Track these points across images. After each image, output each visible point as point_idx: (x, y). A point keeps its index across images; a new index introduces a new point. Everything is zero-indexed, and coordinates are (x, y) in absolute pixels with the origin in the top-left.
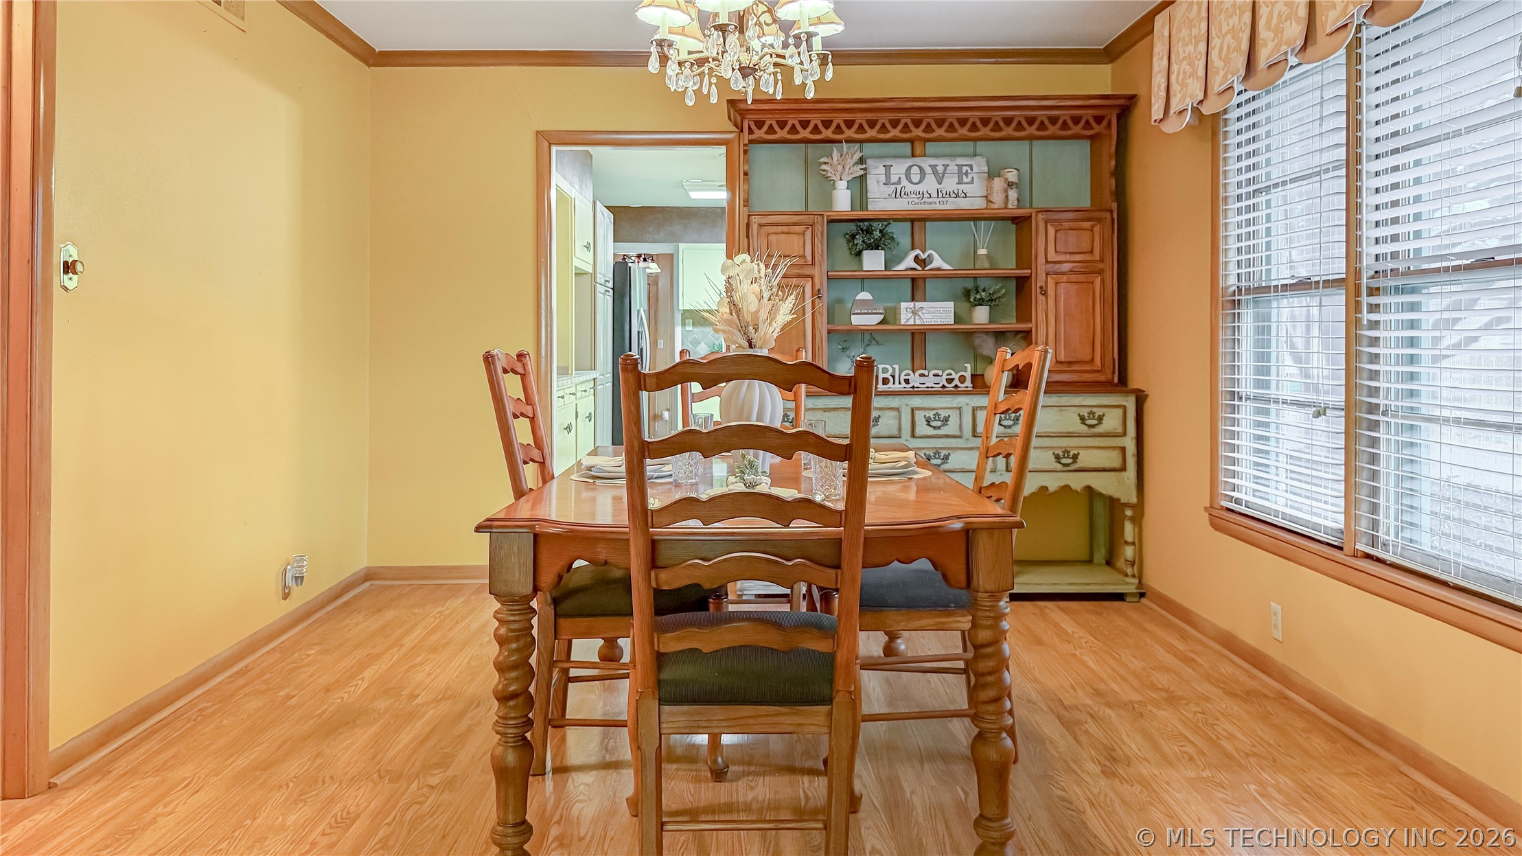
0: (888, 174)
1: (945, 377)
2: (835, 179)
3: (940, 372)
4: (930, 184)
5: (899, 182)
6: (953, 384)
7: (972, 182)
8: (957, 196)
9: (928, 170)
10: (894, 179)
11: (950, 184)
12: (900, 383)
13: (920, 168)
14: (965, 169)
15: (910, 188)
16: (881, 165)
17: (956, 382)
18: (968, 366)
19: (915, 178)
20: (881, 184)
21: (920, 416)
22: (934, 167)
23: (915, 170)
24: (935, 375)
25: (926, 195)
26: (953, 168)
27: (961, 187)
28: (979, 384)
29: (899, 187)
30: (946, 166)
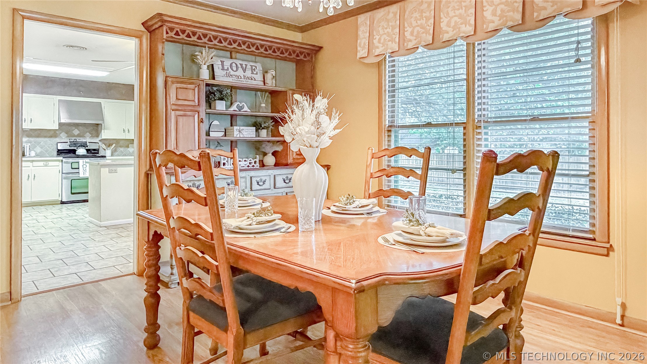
0: (223, 65)
1: (249, 162)
2: (201, 63)
3: (247, 159)
4: (240, 72)
5: (228, 69)
6: (252, 165)
7: (257, 74)
8: (252, 79)
9: (239, 66)
10: (226, 68)
11: (248, 73)
12: (230, 165)
13: (236, 64)
14: (254, 67)
15: (232, 73)
16: (219, 61)
17: (253, 164)
18: (258, 156)
19: (235, 69)
20: (220, 69)
21: (254, 180)
22: (241, 65)
23: (234, 65)
24: (245, 161)
25: (239, 77)
26: (249, 67)
27: (253, 75)
28: (263, 165)
29: (228, 72)
30: (246, 65)
